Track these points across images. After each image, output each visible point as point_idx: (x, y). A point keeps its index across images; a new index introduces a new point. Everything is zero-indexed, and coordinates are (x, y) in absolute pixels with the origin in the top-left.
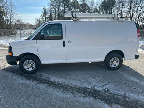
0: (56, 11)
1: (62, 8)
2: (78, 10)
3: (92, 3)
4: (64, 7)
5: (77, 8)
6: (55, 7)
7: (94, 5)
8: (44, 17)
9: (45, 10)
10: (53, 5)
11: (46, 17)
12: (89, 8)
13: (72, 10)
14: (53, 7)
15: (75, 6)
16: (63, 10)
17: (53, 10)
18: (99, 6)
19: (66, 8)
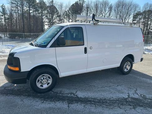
0: (18, 11)
1: (26, 8)
2: (46, 12)
3: (61, 6)
4: (29, 7)
5: (45, 10)
6: (17, 5)
7: (63, 9)
8: (3, 17)
9: (3, 9)
10: (15, 3)
11: (5, 18)
12: (57, 11)
13: (38, 11)
14: (14, 5)
15: (41, 7)
16: (27, 10)
17: (15, 9)
18: (67, 9)
19: (31, 9)
